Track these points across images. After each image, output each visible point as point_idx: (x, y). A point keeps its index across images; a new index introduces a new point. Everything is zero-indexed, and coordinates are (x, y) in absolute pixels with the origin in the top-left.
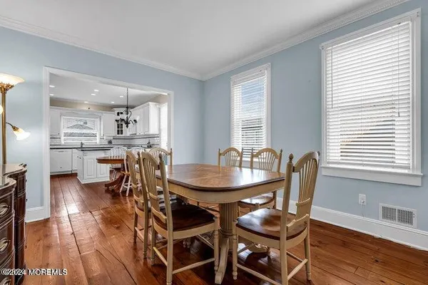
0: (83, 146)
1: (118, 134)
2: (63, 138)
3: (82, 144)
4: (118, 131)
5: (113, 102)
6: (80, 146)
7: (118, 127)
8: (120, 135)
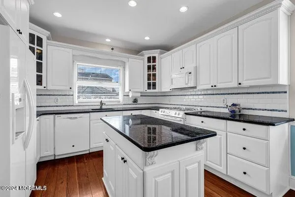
0: (104, 107)
1: (149, 88)
2: (76, 95)
3: (102, 103)
4: (149, 85)
5: (147, 38)
6: (98, 107)
7: (149, 79)
8: (152, 90)
